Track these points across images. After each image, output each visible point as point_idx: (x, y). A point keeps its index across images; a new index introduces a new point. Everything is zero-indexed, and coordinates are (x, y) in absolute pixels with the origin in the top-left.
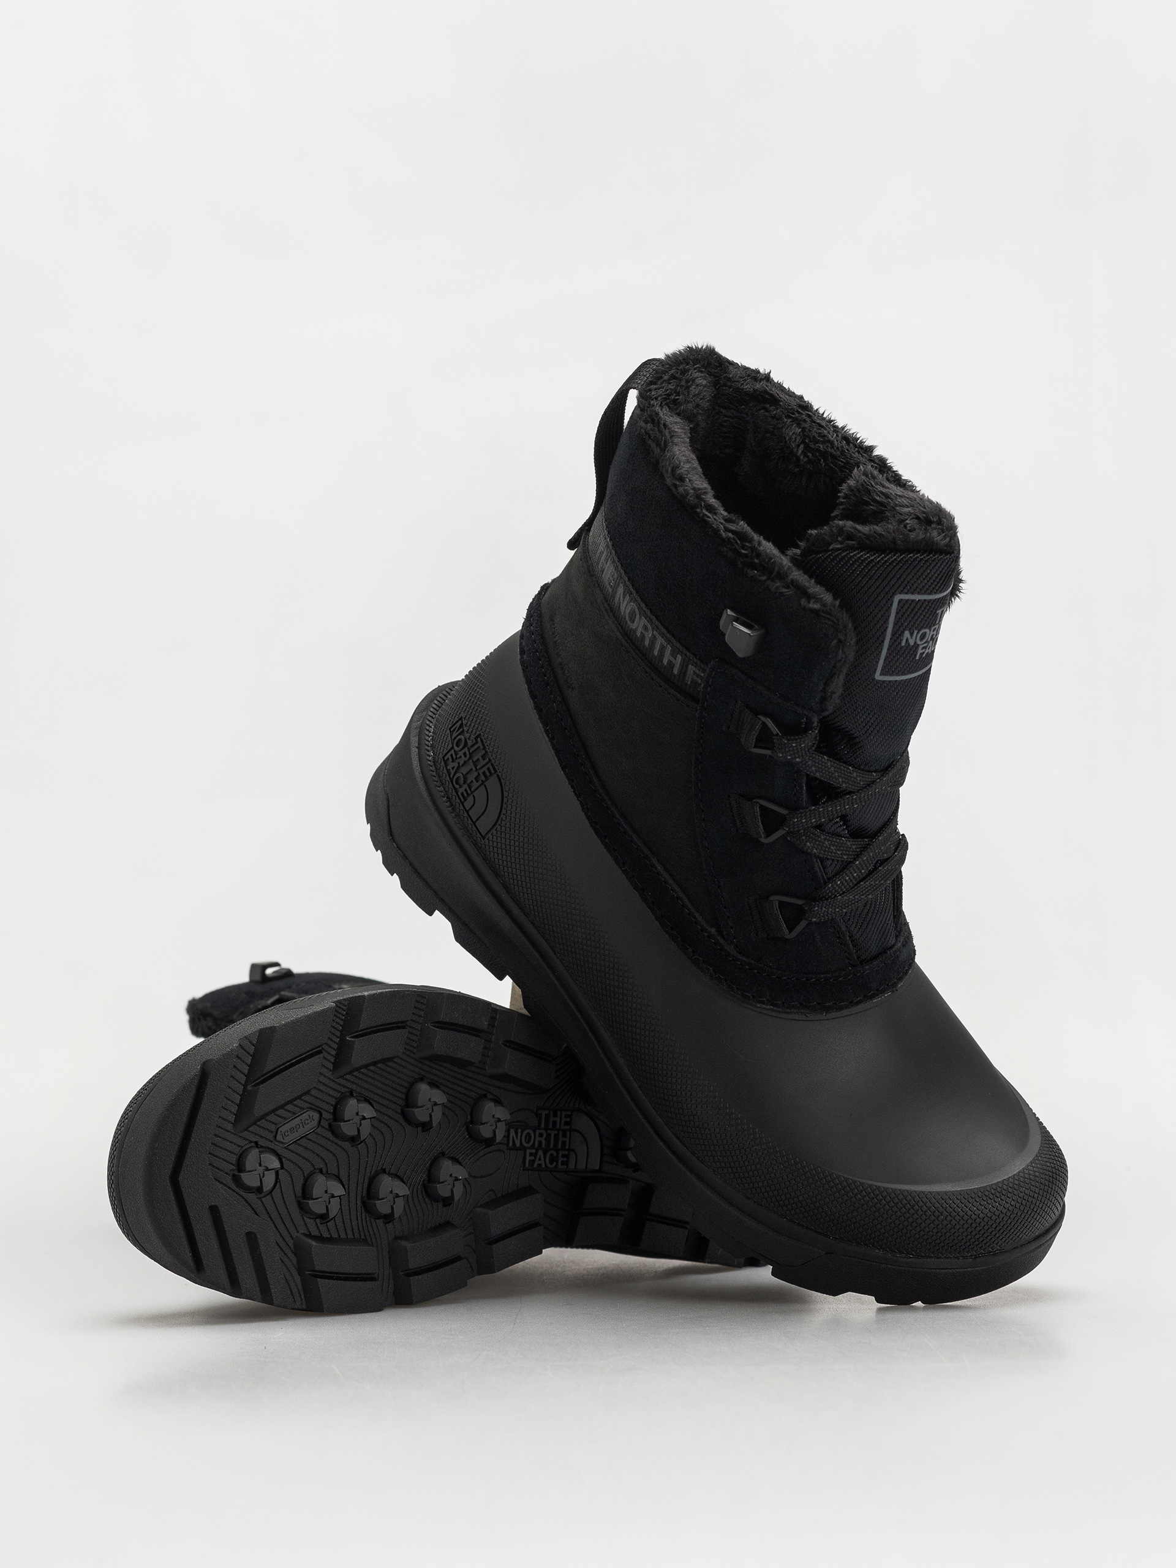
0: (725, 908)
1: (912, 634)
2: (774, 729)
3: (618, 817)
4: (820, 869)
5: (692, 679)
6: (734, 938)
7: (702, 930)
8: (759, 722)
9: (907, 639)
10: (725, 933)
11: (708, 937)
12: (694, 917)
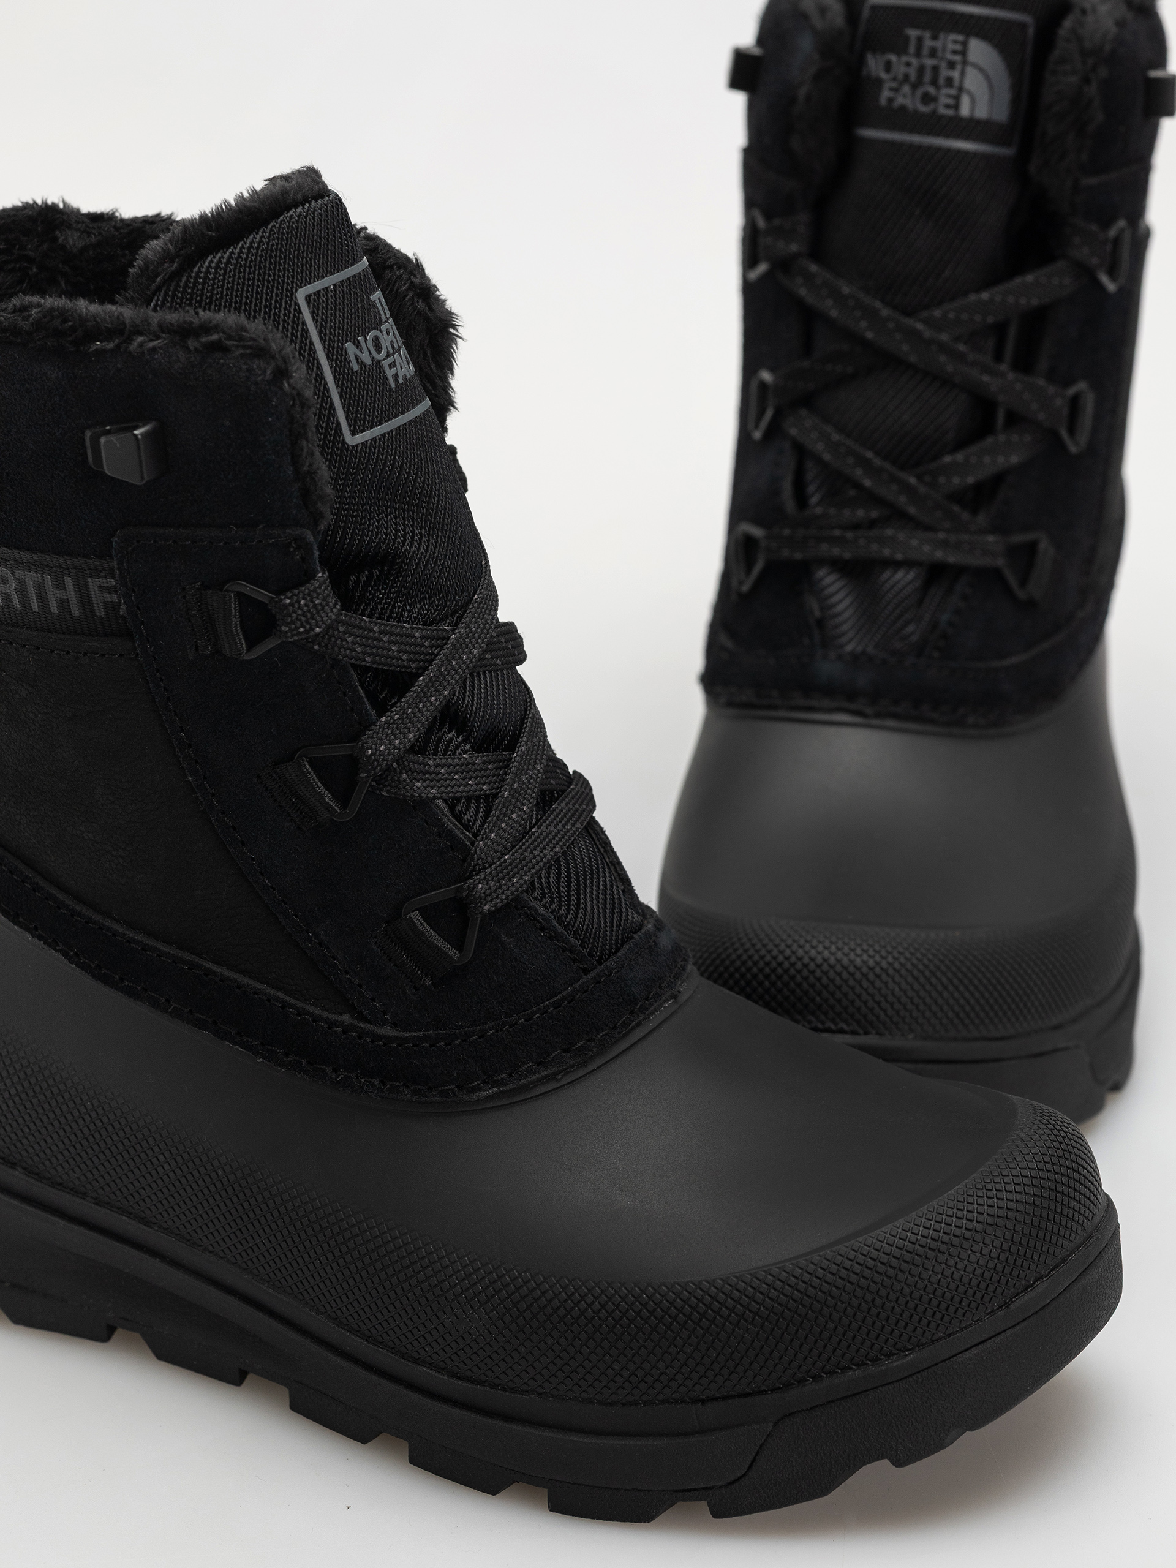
0: (347, 973)
1: (358, 345)
2: (262, 595)
3: (121, 930)
4: (455, 825)
5: (104, 602)
6: (385, 1013)
7: (329, 1028)
8: (230, 597)
9: (357, 358)
10: (366, 1012)
11: (344, 1032)
12: (308, 1013)
